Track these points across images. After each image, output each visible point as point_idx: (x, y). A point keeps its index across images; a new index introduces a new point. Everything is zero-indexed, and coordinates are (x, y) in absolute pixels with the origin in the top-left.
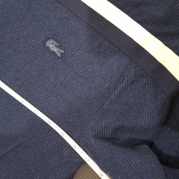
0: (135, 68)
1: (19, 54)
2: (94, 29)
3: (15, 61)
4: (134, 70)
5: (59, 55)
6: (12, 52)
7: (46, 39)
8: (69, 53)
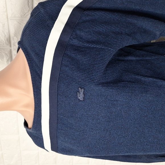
0: (72, 40)
1: (98, 112)
2: (60, 75)
3: (104, 112)
4: (73, 40)
5: (83, 90)
6: (101, 117)
7: (80, 101)
8: (78, 84)
